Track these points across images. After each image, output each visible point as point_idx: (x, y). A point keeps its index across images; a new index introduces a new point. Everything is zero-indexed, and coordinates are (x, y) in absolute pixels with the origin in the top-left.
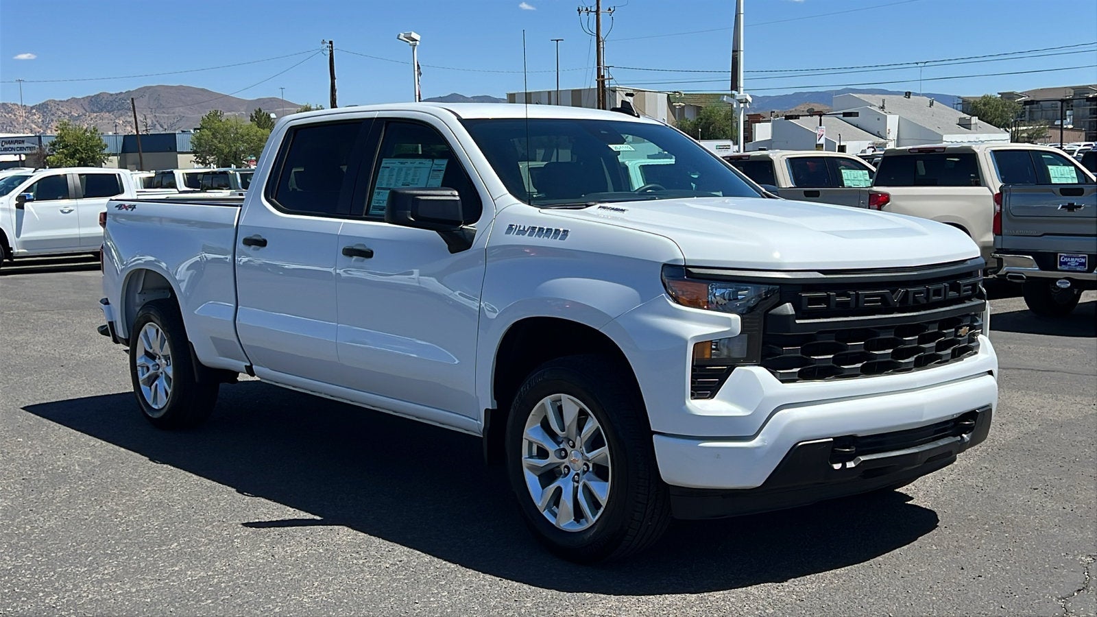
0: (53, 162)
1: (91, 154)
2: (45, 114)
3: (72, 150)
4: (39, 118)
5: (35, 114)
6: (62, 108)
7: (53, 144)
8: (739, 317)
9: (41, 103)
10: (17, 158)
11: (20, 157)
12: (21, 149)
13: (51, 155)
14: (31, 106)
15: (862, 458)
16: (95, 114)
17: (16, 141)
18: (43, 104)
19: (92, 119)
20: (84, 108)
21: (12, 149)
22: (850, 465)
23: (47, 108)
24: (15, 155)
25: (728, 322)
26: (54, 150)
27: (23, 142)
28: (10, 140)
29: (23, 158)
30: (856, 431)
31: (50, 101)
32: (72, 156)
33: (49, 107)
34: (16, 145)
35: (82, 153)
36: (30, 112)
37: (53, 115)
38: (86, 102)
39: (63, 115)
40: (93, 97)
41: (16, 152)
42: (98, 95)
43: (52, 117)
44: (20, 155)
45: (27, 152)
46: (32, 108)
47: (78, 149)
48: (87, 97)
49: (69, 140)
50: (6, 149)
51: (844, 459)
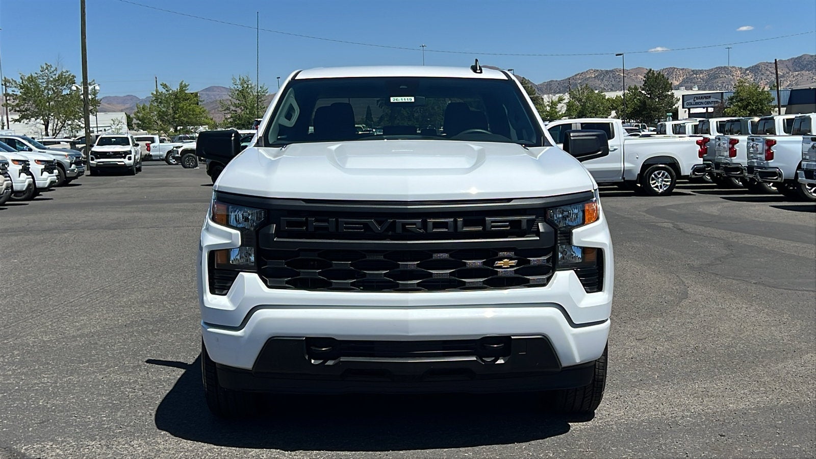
0: (730, 112)
1: (760, 107)
2: (756, 74)
3: (745, 103)
4: (751, 78)
5: (748, 75)
6: (770, 69)
7: (731, 99)
8: (238, 232)
9: (754, 65)
10: (704, 110)
11: (707, 110)
12: (708, 103)
13: (728, 107)
14: (746, 68)
15: (343, 359)
16: (797, 73)
17: (706, 98)
18: (756, 66)
19: (794, 77)
20: (788, 68)
21: (702, 103)
22: (330, 363)
23: (758, 69)
24: (704, 108)
25: (230, 236)
26: (731, 103)
27: (710, 97)
28: (701, 96)
29: (711, 110)
30: (336, 335)
31: (761, 63)
32: (745, 108)
33: (760, 69)
34: (704, 100)
35: (753, 105)
36: (745, 73)
37: (763, 74)
38: (791, 63)
39: (771, 74)
40: (796, 58)
41: (704, 106)
42: (801, 57)
43: (762, 76)
44: (707, 108)
45: (712, 105)
46: (747, 70)
47: (750, 102)
48: (792, 59)
49: (744, 95)
50: (697, 103)
51: (325, 357)
